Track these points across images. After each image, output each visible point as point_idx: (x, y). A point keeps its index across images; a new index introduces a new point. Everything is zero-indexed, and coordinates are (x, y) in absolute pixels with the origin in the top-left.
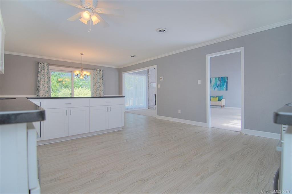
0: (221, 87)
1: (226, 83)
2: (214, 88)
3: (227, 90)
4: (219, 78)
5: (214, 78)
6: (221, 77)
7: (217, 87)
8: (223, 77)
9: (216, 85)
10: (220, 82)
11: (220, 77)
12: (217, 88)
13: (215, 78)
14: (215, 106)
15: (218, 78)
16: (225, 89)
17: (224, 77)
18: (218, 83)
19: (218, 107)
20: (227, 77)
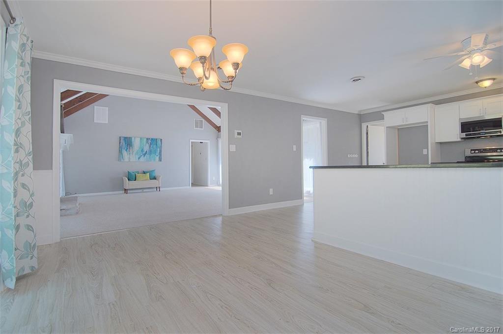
0: (152, 155)
1: (159, 149)
2: (137, 157)
3: (160, 160)
4: (147, 139)
5: (139, 139)
6: (152, 139)
7: (144, 155)
8: (154, 139)
9: (142, 151)
10: (150, 146)
11: (149, 138)
12: (144, 156)
13: (141, 139)
14: (141, 189)
15: (145, 140)
16: (157, 158)
17: (157, 139)
18: (146, 148)
19: (145, 190)
20: (161, 140)
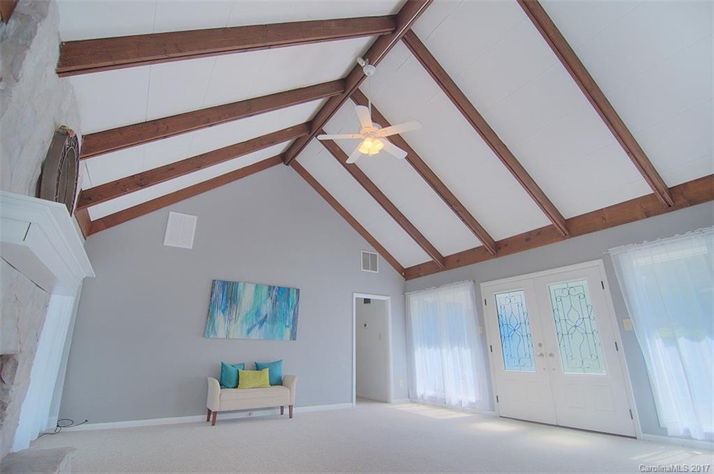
0: (276, 325)
1: (293, 312)
2: (246, 327)
3: (293, 336)
4: (270, 287)
5: (254, 286)
6: (279, 288)
7: (262, 323)
8: (284, 288)
9: (258, 314)
10: (274, 304)
11: (273, 284)
12: (260, 327)
13: (257, 285)
15: (265, 290)
16: (288, 332)
17: (289, 289)
18: (266, 308)
20: (298, 291)
